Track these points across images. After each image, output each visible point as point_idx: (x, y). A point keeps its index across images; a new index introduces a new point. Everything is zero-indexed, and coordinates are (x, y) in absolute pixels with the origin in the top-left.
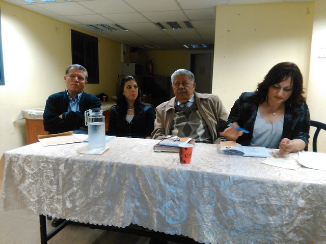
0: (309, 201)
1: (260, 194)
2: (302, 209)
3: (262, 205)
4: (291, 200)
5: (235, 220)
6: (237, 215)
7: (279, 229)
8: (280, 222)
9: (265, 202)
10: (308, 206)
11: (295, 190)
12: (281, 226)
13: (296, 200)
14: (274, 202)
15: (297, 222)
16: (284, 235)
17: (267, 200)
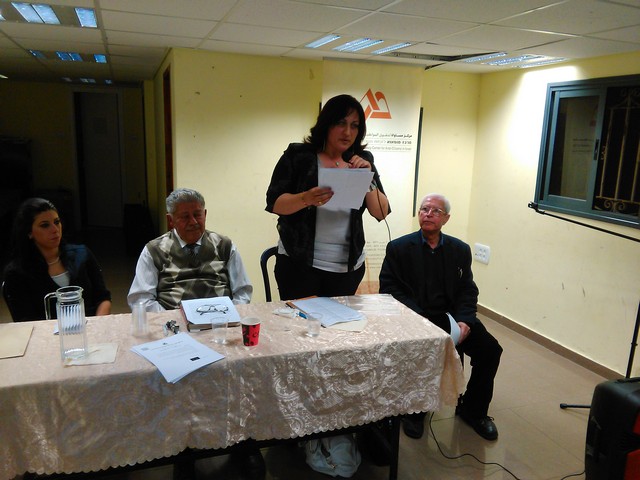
0: (394, 358)
1: (350, 364)
2: (389, 368)
3: (351, 376)
4: (378, 361)
5: (324, 400)
6: (326, 394)
7: (369, 395)
8: (369, 388)
9: (354, 371)
10: (394, 364)
11: (381, 350)
12: (370, 392)
13: (383, 360)
14: (363, 368)
15: (385, 383)
16: (374, 401)
17: (357, 368)
